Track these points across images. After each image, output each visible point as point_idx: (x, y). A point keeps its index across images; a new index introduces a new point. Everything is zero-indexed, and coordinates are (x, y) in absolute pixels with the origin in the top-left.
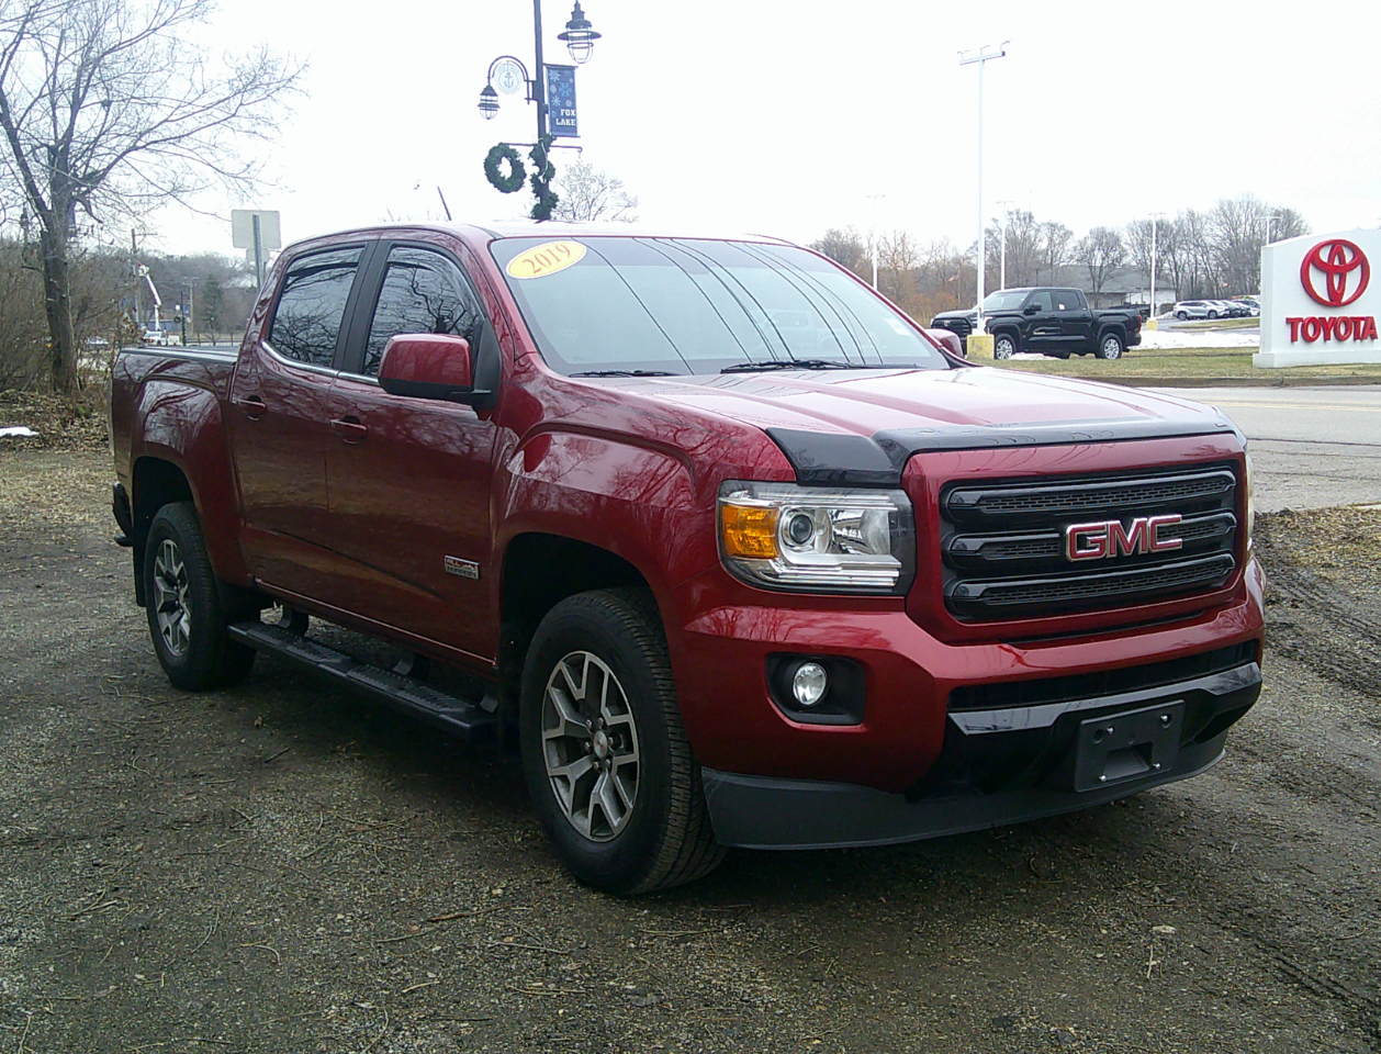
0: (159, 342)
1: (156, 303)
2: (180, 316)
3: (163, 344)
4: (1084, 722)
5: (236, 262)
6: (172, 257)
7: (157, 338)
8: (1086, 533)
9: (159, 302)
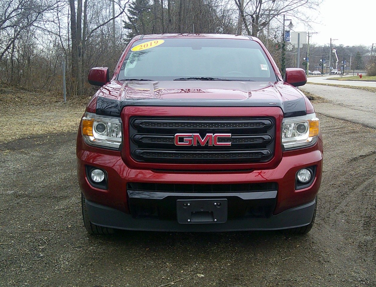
0: (336, 73)
1: (337, 61)
2: (343, 65)
3: (338, 73)
4: (179, 200)
5: (369, 48)
6: (348, 46)
7: (336, 72)
8: (184, 137)
9: (338, 60)
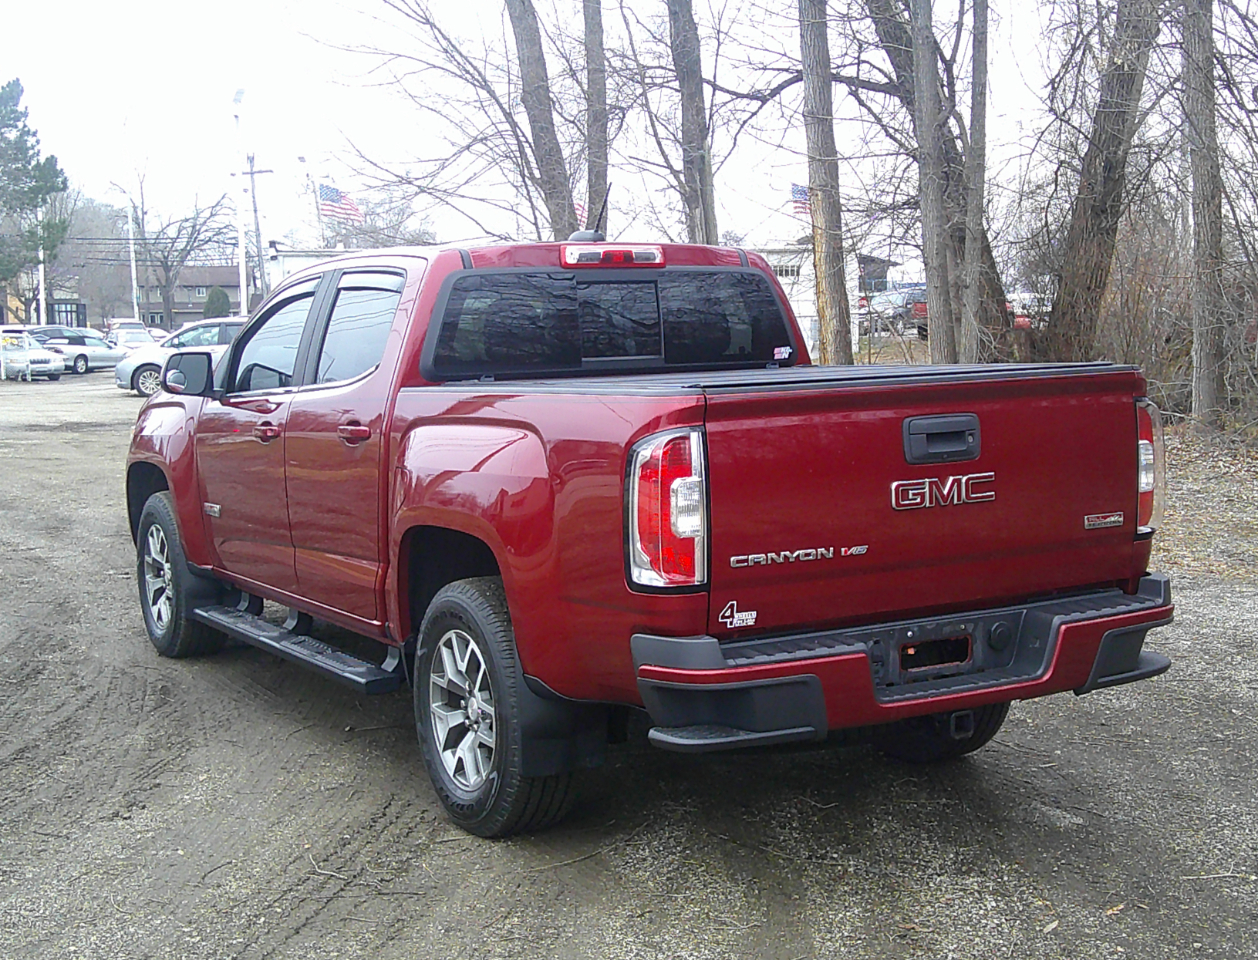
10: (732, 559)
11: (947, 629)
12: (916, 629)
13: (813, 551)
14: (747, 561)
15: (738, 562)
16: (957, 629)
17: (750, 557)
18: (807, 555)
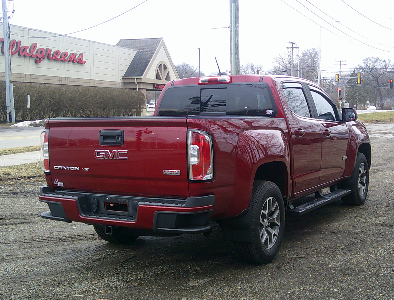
10: (55, 166)
11: (119, 200)
12: (109, 198)
13: (74, 168)
14: (57, 168)
15: (56, 167)
16: (123, 200)
17: (59, 167)
18: (72, 168)
